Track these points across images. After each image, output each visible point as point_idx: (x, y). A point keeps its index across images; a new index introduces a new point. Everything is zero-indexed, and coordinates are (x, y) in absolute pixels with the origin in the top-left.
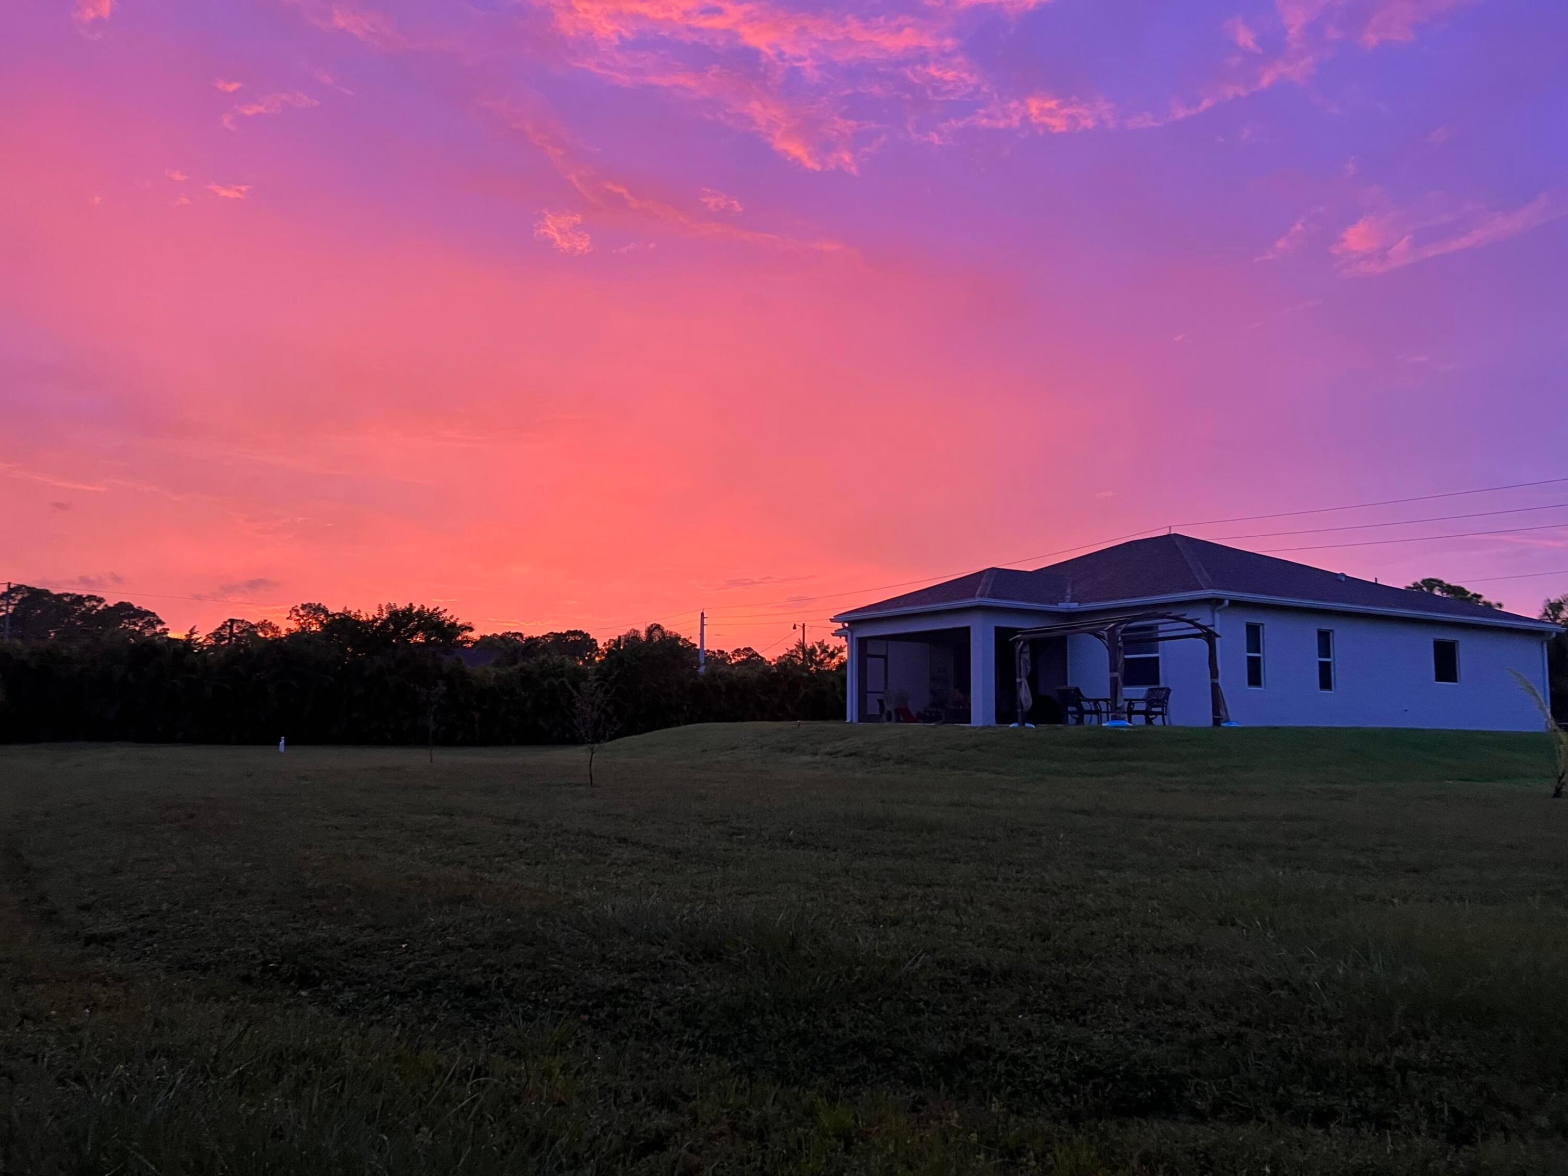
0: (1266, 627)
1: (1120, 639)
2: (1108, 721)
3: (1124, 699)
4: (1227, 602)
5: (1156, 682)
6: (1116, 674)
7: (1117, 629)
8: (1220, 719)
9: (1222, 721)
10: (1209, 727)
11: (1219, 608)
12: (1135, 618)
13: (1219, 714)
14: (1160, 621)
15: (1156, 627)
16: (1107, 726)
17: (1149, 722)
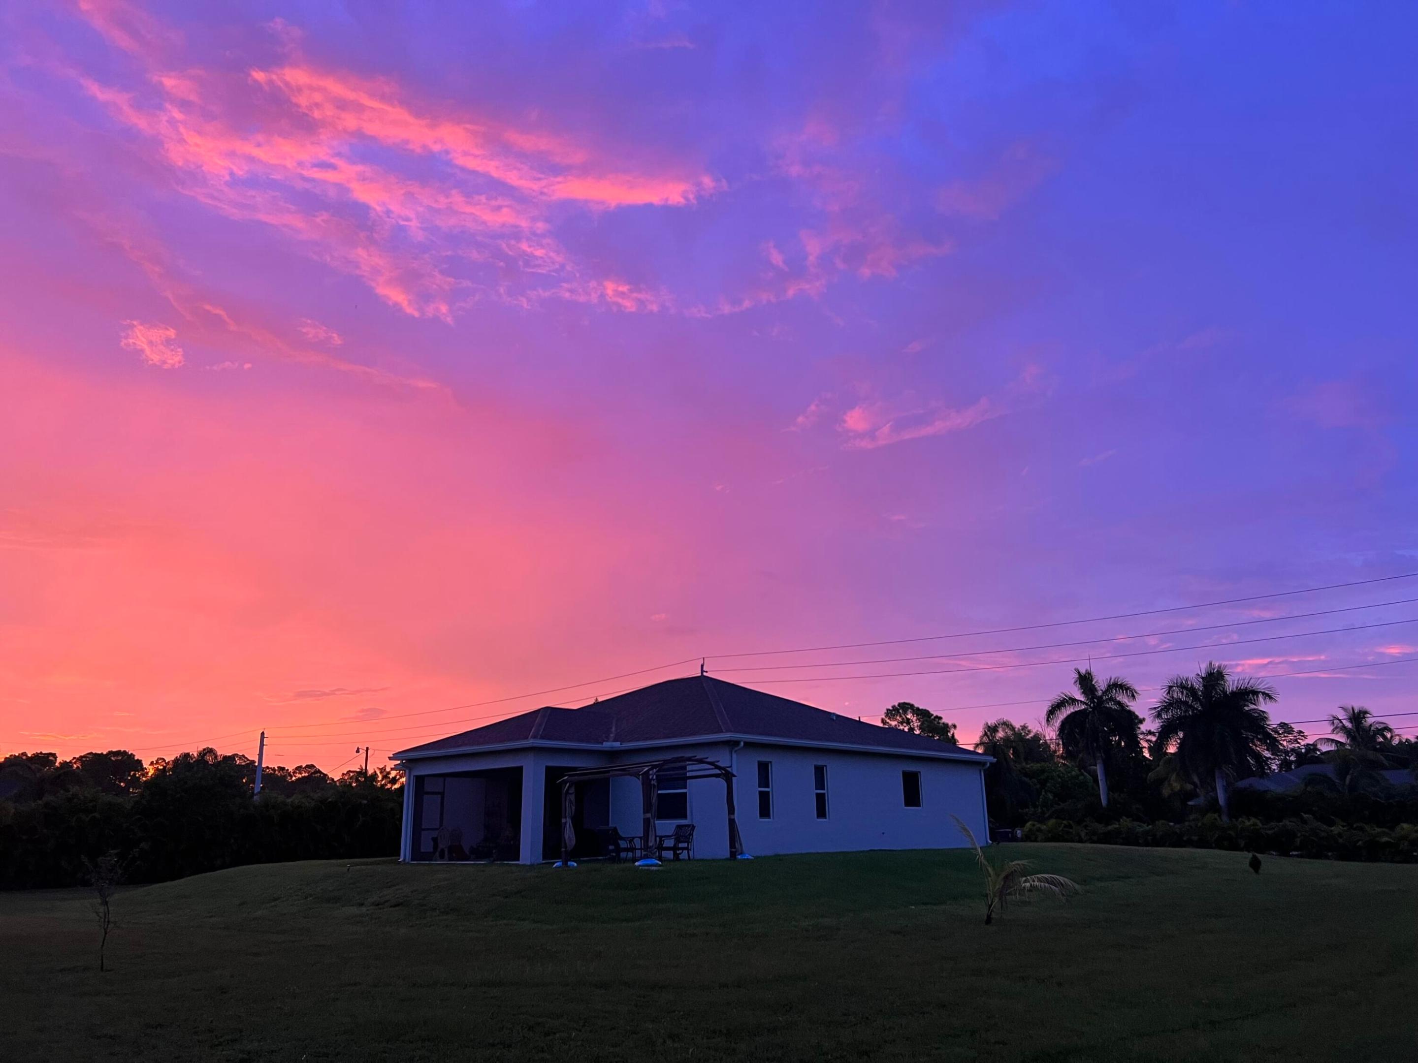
0: (773, 765)
1: (655, 777)
2: (641, 858)
3: (656, 836)
4: (742, 744)
5: (684, 816)
6: (649, 815)
7: (651, 772)
8: (736, 852)
9: (737, 854)
10: (727, 859)
11: (736, 749)
12: (666, 762)
13: (735, 848)
14: (688, 763)
15: (685, 768)
16: (640, 866)
17: (677, 857)
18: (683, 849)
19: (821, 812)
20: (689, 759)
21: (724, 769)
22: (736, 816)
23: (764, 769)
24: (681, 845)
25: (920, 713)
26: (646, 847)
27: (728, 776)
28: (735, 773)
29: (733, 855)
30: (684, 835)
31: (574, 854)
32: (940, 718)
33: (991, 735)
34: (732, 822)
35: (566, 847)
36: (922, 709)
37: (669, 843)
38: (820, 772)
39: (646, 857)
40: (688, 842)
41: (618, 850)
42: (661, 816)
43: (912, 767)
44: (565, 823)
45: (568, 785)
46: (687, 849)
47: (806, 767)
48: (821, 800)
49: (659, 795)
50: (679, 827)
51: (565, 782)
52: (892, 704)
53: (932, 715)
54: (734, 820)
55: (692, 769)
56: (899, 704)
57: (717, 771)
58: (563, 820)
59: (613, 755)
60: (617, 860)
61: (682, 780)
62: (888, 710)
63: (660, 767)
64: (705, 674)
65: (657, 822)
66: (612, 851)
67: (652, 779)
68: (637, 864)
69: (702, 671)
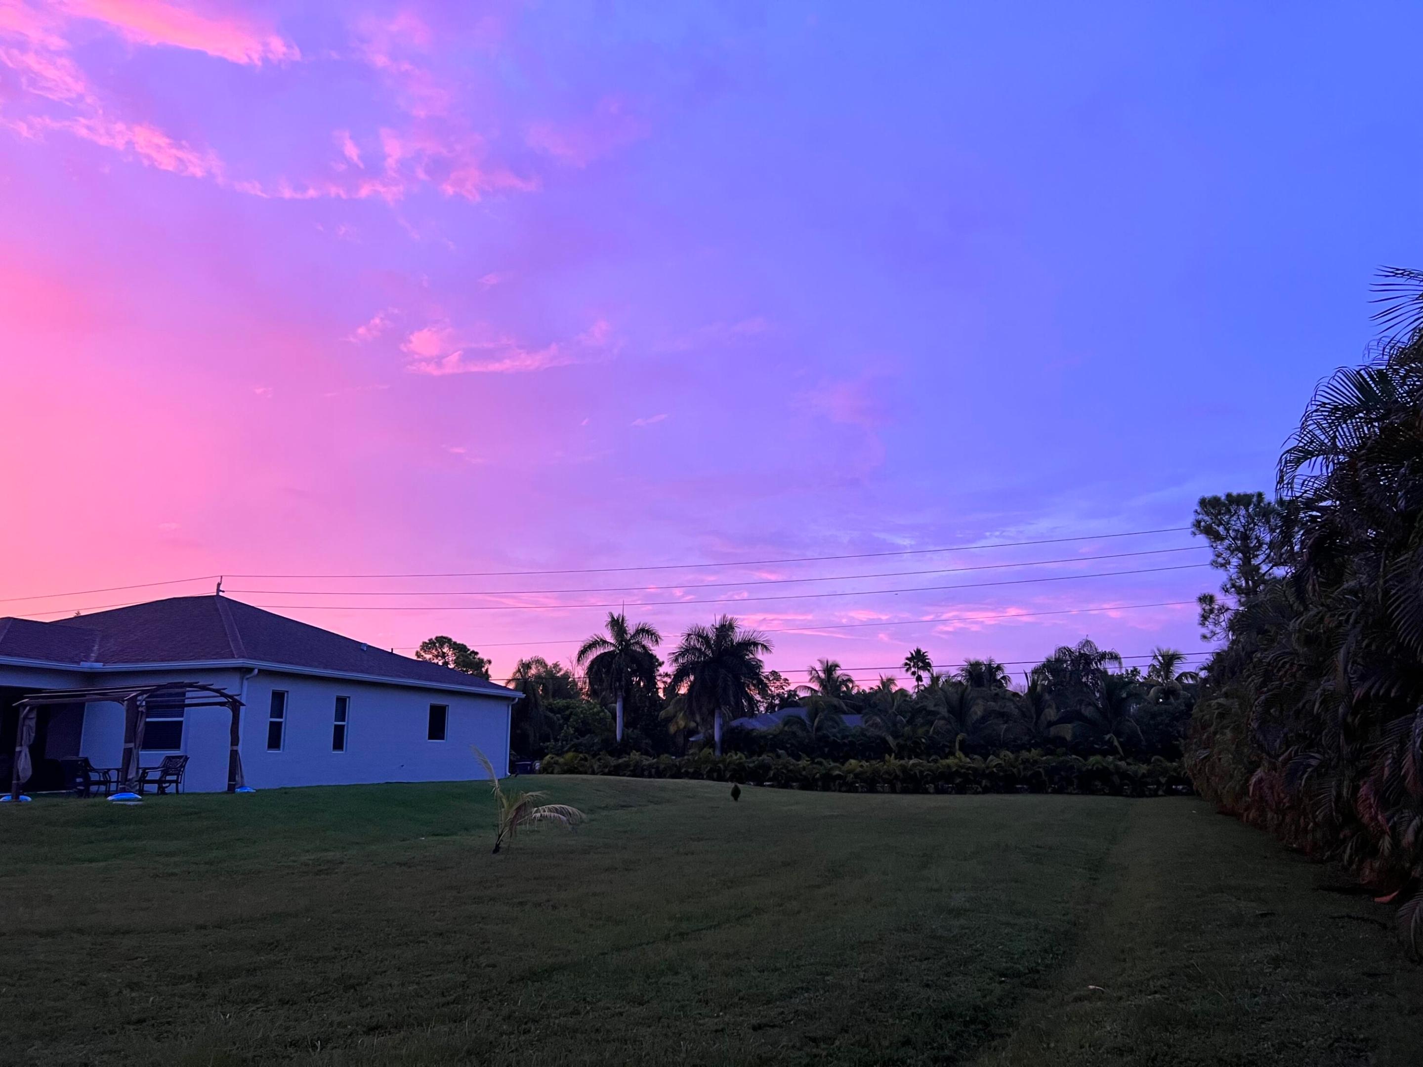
0: (290, 694)
1: (144, 703)
2: (116, 792)
3: (138, 768)
4: (256, 671)
5: (177, 746)
6: (132, 745)
7: (139, 698)
8: (234, 785)
9: (237, 786)
10: (225, 793)
11: (248, 676)
12: (160, 687)
13: (234, 780)
14: (188, 689)
15: (184, 694)
16: (113, 800)
17: (162, 791)
18: (171, 782)
19: (338, 744)
20: (191, 685)
21: (231, 697)
22: (240, 748)
23: (278, 698)
24: (168, 778)
25: (456, 647)
26: (125, 780)
27: (235, 705)
28: (243, 702)
29: (231, 789)
30: (173, 767)
31: (31, 787)
32: (477, 653)
33: (524, 670)
34: (234, 754)
35: (18, 778)
36: (459, 644)
37: (155, 775)
38: (342, 702)
39: (124, 790)
40: (178, 775)
41: (88, 783)
42: (147, 745)
43: (439, 701)
44: (20, 752)
45: (28, 708)
46: (176, 782)
47: (328, 697)
48: (339, 732)
49: (147, 723)
50: (169, 758)
51: (24, 706)
52: (430, 638)
53: (469, 650)
54: (236, 751)
55: (192, 696)
56: (437, 638)
57: (223, 700)
58: (18, 749)
59: (92, 677)
60: (85, 793)
61: (179, 708)
62: (424, 643)
63: (152, 693)
64: (221, 594)
65: (140, 752)
66: (80, 784)
67: (140, 706)
68: (110, 798)
69: (218, 590)
